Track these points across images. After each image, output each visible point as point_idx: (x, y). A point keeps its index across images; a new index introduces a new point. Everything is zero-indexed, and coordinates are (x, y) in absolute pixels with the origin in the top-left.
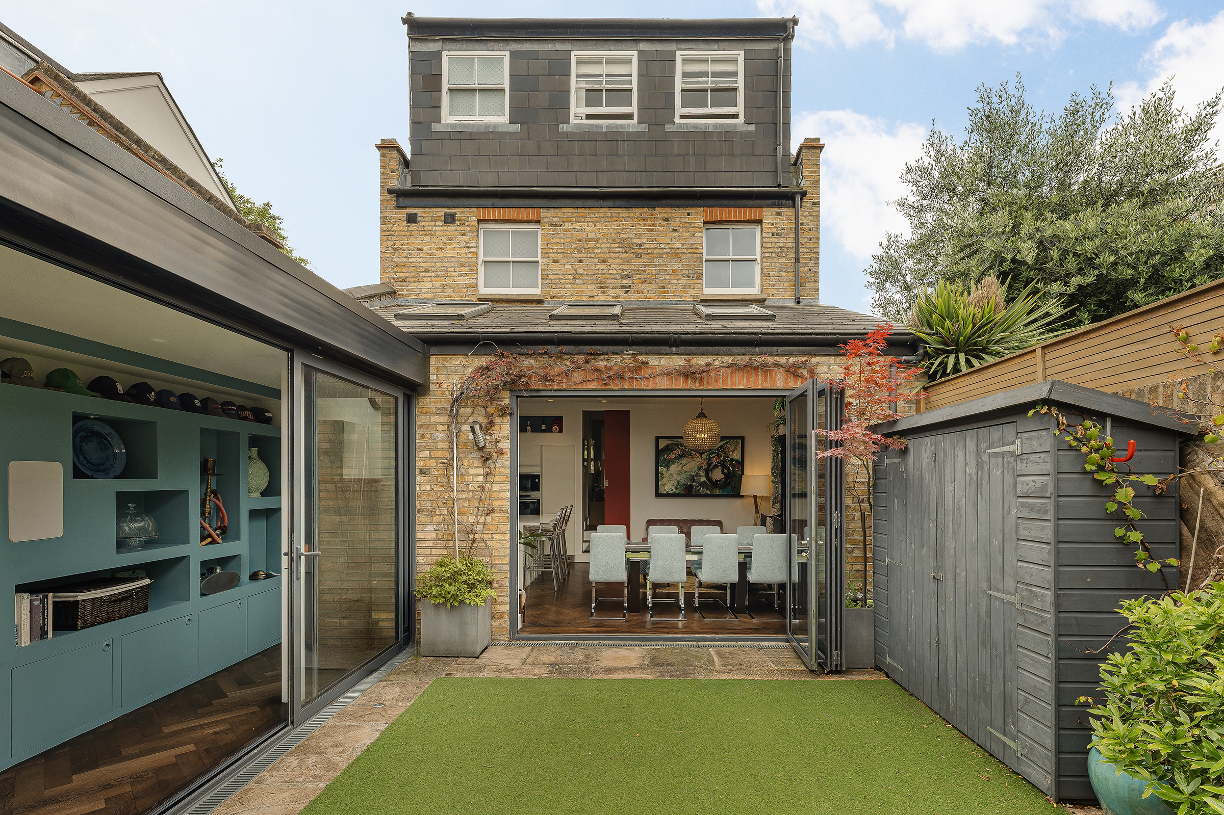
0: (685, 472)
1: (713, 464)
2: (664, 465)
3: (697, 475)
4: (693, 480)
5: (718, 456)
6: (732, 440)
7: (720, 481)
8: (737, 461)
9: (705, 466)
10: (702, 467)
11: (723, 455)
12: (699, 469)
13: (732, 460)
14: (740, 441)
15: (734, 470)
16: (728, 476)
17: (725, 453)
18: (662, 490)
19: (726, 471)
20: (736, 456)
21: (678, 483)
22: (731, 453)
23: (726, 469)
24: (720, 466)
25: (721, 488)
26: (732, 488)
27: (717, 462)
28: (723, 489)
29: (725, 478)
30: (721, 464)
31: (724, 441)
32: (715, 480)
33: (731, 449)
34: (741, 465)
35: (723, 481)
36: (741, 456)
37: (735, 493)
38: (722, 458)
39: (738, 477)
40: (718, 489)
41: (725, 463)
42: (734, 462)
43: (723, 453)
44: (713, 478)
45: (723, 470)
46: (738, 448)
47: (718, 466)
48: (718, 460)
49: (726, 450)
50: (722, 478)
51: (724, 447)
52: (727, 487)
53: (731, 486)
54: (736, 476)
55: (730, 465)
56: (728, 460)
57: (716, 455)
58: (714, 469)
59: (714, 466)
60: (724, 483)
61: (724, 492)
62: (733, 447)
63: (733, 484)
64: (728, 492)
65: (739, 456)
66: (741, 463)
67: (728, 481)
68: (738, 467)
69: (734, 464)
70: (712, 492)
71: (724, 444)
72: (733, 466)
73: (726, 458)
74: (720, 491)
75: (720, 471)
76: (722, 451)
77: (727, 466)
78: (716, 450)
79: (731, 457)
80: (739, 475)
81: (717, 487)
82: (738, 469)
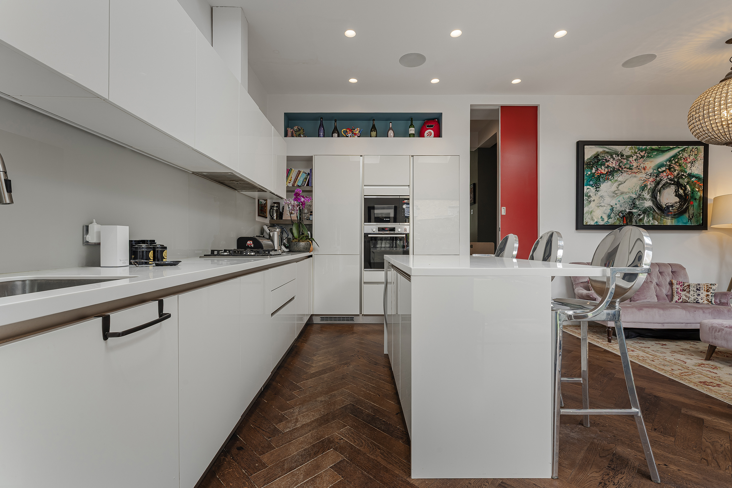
0: (622, 193)
1: (663, 182)
2: (591, 183)
3: (640, 197)
4: (634, 205)
5: (669, 169)
6: (691, 147)
7: (672, 206)
8: (697, 178)
9: (650, 185)
10: (646, 186)
11: (677, 168)
12: (643, 188)
13: (690, 176)
14: (702, 148)
15: (693, 191)
16: (684, 199)
17: (680, 165)
18: (588, 220)
19: (681, 192)
20: (697, 170)
21: (612, 210)
22: (689, 165)
23: (682, 189)
24: (673, 184)
25: (674, 217)
26: (692, 217)
27: (668, 178)
28: (677, 219)
29: (679, 202)
30: (674, 181)
31: (678, 148)
32: (665, 205)
33: (689, 160)
34: (703, 183)
35: (677, 207)
36: (704, 172)
37: (695, 224)
38: (676, 173)
39: (700, 201)
40: (669, 218)
41: (681, 180)
42: (693, 179)
43: (678, 166)
44: (662, 203)
45: (676, 191)
46: (699, 159)
47: (670, 184)
48: (669, 177)
49: (682, 160)
50: (676, 203)
51: (679, 157)
52: (686, 216)
53: (689, 213)
54: (695, 199)
55: (688, 183)
56: (685, 176)
57: (667, 169)
58: (664, 189)
59: (664, 185)
60: (679, 209)
61: (678, 222)
62: (692, 158)
63: (691, 212)
64: (684, 223)
65: (700, 171)
66: (703, 181)
67: (684, 207)
68: (699, 188)
69: (693, 182)
70: (661, 223)
71: (679, 152)
72: (692, 185)
73: (682, 173)
74: (673, 221)
75: (673, 192)
76: (676, 162)
77: (682, 185)
78: (666, 162)
79: (689, 171)
80: (700, 197)
81: (668, 216)
82: (699, 191)
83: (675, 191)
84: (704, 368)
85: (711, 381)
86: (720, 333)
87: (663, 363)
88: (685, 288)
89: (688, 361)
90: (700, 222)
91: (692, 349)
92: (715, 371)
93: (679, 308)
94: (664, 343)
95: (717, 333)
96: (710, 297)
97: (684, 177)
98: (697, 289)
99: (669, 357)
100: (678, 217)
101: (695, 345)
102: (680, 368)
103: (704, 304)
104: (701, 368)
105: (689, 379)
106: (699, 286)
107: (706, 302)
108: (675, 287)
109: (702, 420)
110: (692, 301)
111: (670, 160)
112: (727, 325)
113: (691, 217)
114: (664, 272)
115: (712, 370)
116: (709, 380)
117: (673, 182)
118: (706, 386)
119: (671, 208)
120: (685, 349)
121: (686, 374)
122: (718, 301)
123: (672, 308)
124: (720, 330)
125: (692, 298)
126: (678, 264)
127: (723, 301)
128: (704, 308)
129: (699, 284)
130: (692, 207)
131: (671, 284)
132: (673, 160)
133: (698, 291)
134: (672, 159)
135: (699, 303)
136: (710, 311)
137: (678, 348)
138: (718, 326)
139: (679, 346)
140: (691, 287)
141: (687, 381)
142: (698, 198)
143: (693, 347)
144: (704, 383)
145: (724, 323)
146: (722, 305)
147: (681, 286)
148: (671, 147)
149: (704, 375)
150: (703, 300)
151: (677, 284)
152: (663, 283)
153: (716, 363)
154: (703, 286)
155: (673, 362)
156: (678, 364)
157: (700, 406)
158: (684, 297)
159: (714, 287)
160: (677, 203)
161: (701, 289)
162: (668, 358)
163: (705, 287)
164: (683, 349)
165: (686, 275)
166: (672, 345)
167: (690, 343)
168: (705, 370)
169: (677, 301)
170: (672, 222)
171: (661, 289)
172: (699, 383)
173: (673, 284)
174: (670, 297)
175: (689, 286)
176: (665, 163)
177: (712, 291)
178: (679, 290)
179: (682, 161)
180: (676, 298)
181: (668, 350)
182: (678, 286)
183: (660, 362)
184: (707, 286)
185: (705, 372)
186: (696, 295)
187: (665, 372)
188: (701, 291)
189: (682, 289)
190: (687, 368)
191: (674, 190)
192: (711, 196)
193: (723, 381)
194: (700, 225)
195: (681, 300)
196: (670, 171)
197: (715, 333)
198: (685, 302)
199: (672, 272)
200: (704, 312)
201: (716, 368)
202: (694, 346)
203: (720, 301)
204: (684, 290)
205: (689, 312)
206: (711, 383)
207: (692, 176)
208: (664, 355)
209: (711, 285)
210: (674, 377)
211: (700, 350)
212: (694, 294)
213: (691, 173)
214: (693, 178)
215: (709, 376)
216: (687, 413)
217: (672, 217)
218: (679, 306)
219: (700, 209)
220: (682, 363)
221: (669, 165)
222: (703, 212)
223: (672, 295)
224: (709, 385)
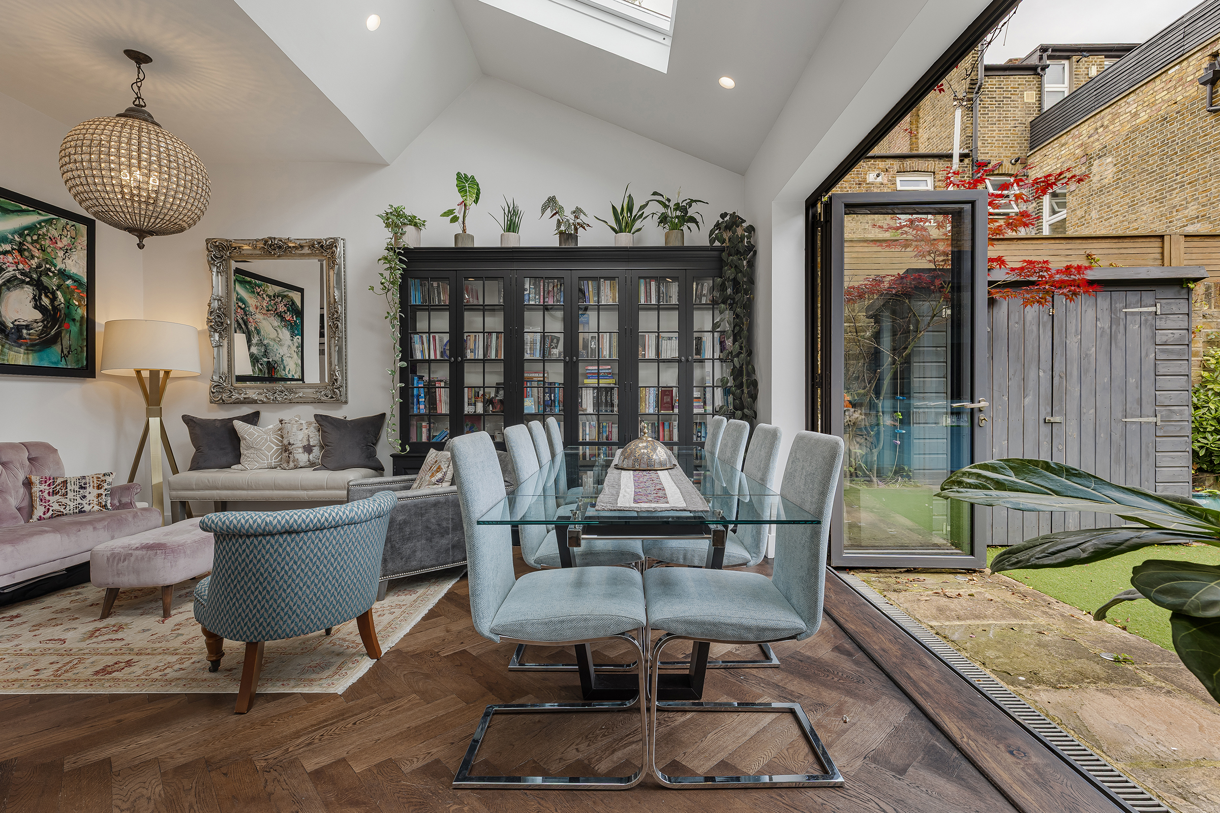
1: (7, 275)
5: (21, 251)
6: (63, 221)
7: (27, 327)
11: (36, 253)
13: (63, 274)
14: (83, 229)
15: (68, 305)
16: (52, 316)
17: (43, 250)
19: (46, 301)
20: (76, 265)
22: (61, 254)
23: (47, 296)
24: (28, 283)
25: (32, 350)
26: (69, 352)
27: (18, 270)
28: (38, 354)
29: (42, 322)
30: (31, 277)
31: (39, 214)
32: (13, 323)
33: (60, 245)
34: (87, 293)
35: (37, 329)
36: (87, 272)
37: (74, 366)
38: (34, 263)
39: (81, 325)
40: (22, 350)
41: (44, 279)
42: (69, 282)
43: (38, 250)
44: (5, 317)
45: (36, 301)
46: (79, 248)
47: (23, 282)
48: (21, 266)
49: (47, 241)
50: (36, 321)
51: (40, 232)
52: (57, 349)
53: (62, 345)
54: (74, 320)
55: (59, 287)
56: (53, 272)
57: (15, 249)
58: (9, 289)
59: (9, 281)
60: (41, 334)
61: (41, 360)
62: (65, 241)
63: (66, 342)
64: (53, 363)
65: (81, 270)
66: (87, 290)
67: (53, 332)
68: (79, 301)
69: (68, 287)
70: (4, 360)
71: (40, 223)
72: (67, 292)
73: (48, 266)
74: (31, 356)
75: (29, 299)
76: (33, 242)
77: (47, 288)
78: (13, 234)
79: (60, 266)
80: (82, 317)
81: (20, 346)
82: (79, 306)
83: (34, 298)
84: (101, 638)
85: (116, 659)
86: (126, 563)
87: (14, 665)
88: (58, 488)
89: (69, 635)
90: (83, 363)
91: (76, 604)
92: (120, 635)
93: (46, 532)
94: (14, 612)
95: (121, 564)
96: (104, 497)
97: (51, 274)
98: (81, 487)
99: (28, 641)
100: (40, 351)
101: (79, 594)
102: (54, 658)
103: (94, 512)
104: (95, 640)
105: (74, 677)
106: (84, 481)
107: (97, 508)
108: (36, 489)
109: (108, 762)
110: (71, 512)
111: (21, 232)
112: (137, 545)
113: (65, 352)
114: (12, 462)
115: (114, 636)
116: (109, 660)
117: (28, 280)
118: (108, 676)
119: (25, 331)
120: (62, 611)
121: (68, 667)
122: (116, 502)
123: (32, 534)
124: (127, 557)
125: (72, 506)
126: (41, 443)
127: (125, 500)
128: (94, 521)
129: (84, 477)
130: (68, 335)
131: (28, 484)
132: (27, 235)
133: (82, 491)
134: (26, 232)
135: (84, 512)
136: (106, 523)
137: (47, 614)
138: (122, 550)
139: (48, 607)
140: (69, 484)
141: (70, 684)
142: (78, 318)
143: (76, 601)
144: (105, 671)
145: (133, 542)
146: (124, 508)
147: (49, 485)
148: (24, 207)
149: (102, 654)
150: (92, 505)
151: (41, 483)
152: (10, 485)
153: (120, 618)
154: (91, 479)
155: (38, 651)
156: (50, 652)
157: (101, 729)
158: (56, 507)
159: (109, 479)
160: (37, 323)
161: (88, 485)
162: (26, 647)
163: (95, 481)
164: (56, 612)
165: (58, 463)
166: (31, 612)
167: (70, 594)
168: (101, 643)
169: (43, 516)
170: (28, 359)
171: (6, 499)
172: (95, 677)
173: (32, 483)
174: (25, 512)
175: (65, 482)
176: (10, 236)
177: (106, 486)
178: (45, 494)
179: (47, 243)
180: (39, 511)
181: (24, 626)
182: (43, 487)
183: (6, 666)
184: (98, 478)
185: (102, 645)
186: (78, 498)
187: (21, 686)
188: (88, 490)
189: (51, 490)
190: (69, 652)
191: (31, 296)
192: (100, 319)
193: (136, 650)
194: (81, 369)
195: (50, 513)
196: (21, 255)
197: (117, 564)
198: (60, 515)
199: (29, 459)
200: (95, 528)
201: (121, 628)
202: (78, 597)
203: (120, 501)
204: (55, 493)
205: (68, 535)
206: (116, 663)
207: (67, 276)
208: (15, 642)
209: (104, 475)
210: (41, 688)
211: (88, 602)
212: (75, 498)
213: (65, 270)
214: (69, 279)
215: (111, 651)
216: (78, 764)
217: (27, 350)
218: (46, 528)
219: (83, 340)
220: (58, 646)
221: (20, 243)
222: (87, 346)
223: (32, 507)
224: (114, 672)
